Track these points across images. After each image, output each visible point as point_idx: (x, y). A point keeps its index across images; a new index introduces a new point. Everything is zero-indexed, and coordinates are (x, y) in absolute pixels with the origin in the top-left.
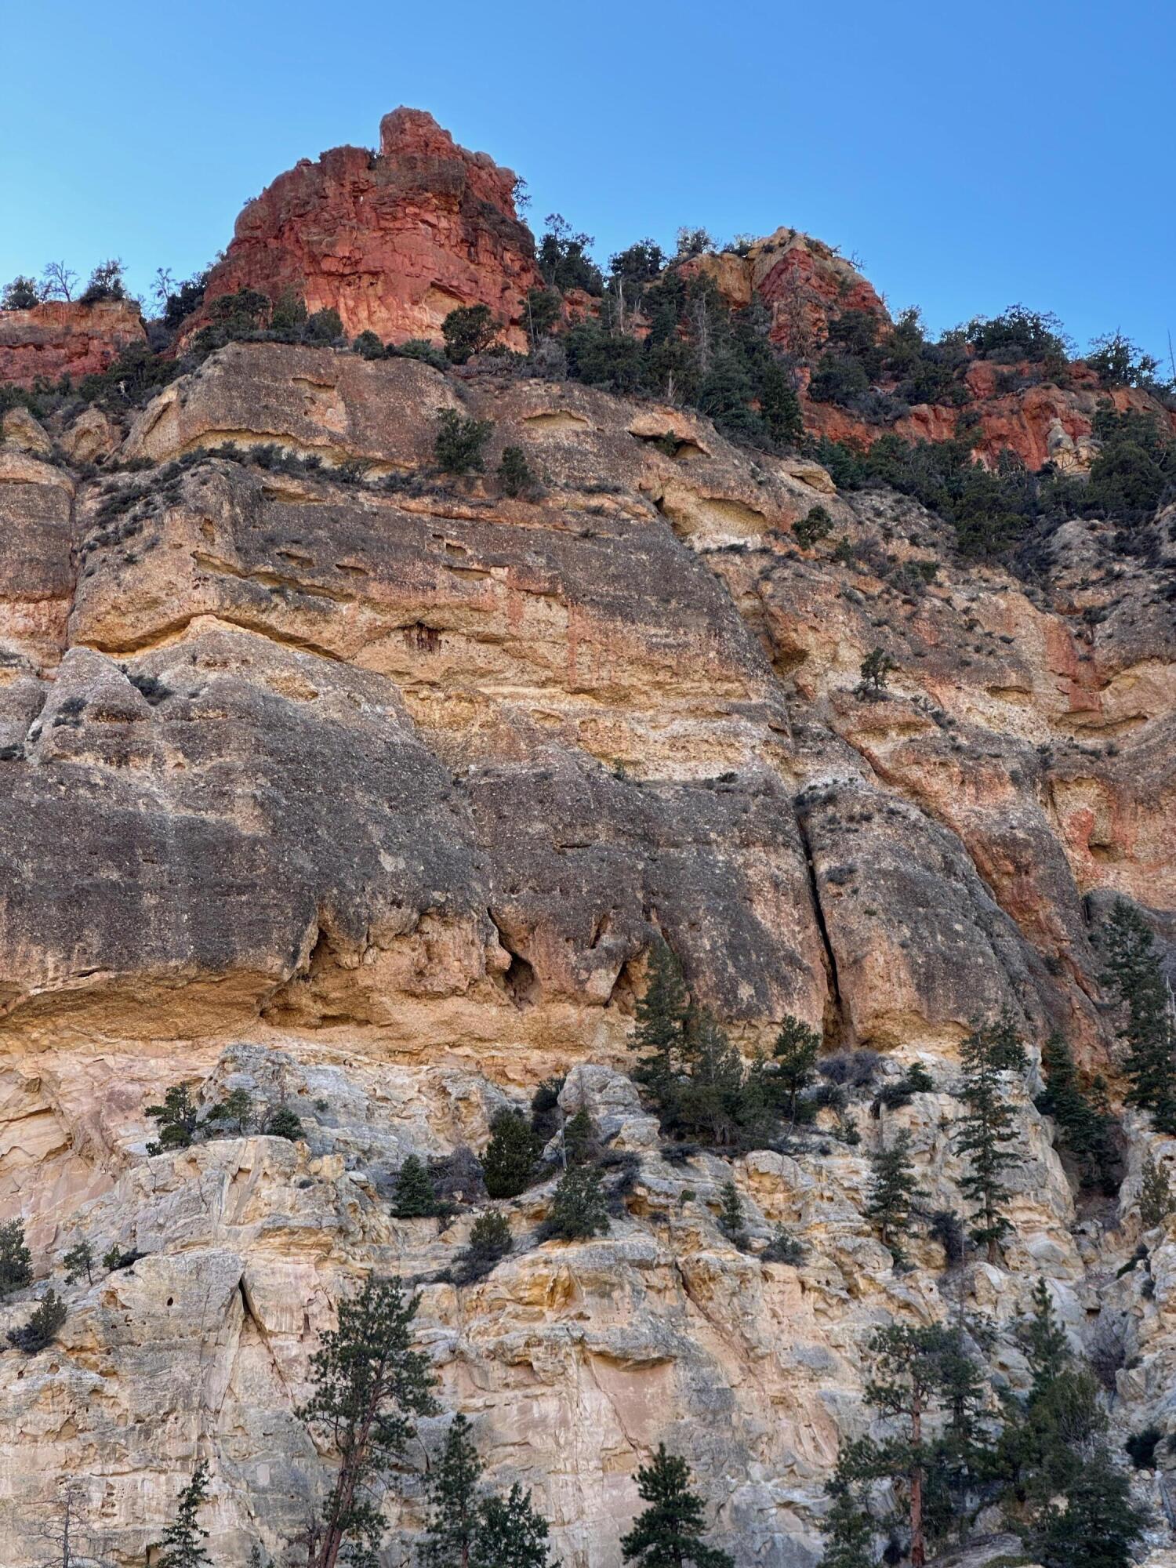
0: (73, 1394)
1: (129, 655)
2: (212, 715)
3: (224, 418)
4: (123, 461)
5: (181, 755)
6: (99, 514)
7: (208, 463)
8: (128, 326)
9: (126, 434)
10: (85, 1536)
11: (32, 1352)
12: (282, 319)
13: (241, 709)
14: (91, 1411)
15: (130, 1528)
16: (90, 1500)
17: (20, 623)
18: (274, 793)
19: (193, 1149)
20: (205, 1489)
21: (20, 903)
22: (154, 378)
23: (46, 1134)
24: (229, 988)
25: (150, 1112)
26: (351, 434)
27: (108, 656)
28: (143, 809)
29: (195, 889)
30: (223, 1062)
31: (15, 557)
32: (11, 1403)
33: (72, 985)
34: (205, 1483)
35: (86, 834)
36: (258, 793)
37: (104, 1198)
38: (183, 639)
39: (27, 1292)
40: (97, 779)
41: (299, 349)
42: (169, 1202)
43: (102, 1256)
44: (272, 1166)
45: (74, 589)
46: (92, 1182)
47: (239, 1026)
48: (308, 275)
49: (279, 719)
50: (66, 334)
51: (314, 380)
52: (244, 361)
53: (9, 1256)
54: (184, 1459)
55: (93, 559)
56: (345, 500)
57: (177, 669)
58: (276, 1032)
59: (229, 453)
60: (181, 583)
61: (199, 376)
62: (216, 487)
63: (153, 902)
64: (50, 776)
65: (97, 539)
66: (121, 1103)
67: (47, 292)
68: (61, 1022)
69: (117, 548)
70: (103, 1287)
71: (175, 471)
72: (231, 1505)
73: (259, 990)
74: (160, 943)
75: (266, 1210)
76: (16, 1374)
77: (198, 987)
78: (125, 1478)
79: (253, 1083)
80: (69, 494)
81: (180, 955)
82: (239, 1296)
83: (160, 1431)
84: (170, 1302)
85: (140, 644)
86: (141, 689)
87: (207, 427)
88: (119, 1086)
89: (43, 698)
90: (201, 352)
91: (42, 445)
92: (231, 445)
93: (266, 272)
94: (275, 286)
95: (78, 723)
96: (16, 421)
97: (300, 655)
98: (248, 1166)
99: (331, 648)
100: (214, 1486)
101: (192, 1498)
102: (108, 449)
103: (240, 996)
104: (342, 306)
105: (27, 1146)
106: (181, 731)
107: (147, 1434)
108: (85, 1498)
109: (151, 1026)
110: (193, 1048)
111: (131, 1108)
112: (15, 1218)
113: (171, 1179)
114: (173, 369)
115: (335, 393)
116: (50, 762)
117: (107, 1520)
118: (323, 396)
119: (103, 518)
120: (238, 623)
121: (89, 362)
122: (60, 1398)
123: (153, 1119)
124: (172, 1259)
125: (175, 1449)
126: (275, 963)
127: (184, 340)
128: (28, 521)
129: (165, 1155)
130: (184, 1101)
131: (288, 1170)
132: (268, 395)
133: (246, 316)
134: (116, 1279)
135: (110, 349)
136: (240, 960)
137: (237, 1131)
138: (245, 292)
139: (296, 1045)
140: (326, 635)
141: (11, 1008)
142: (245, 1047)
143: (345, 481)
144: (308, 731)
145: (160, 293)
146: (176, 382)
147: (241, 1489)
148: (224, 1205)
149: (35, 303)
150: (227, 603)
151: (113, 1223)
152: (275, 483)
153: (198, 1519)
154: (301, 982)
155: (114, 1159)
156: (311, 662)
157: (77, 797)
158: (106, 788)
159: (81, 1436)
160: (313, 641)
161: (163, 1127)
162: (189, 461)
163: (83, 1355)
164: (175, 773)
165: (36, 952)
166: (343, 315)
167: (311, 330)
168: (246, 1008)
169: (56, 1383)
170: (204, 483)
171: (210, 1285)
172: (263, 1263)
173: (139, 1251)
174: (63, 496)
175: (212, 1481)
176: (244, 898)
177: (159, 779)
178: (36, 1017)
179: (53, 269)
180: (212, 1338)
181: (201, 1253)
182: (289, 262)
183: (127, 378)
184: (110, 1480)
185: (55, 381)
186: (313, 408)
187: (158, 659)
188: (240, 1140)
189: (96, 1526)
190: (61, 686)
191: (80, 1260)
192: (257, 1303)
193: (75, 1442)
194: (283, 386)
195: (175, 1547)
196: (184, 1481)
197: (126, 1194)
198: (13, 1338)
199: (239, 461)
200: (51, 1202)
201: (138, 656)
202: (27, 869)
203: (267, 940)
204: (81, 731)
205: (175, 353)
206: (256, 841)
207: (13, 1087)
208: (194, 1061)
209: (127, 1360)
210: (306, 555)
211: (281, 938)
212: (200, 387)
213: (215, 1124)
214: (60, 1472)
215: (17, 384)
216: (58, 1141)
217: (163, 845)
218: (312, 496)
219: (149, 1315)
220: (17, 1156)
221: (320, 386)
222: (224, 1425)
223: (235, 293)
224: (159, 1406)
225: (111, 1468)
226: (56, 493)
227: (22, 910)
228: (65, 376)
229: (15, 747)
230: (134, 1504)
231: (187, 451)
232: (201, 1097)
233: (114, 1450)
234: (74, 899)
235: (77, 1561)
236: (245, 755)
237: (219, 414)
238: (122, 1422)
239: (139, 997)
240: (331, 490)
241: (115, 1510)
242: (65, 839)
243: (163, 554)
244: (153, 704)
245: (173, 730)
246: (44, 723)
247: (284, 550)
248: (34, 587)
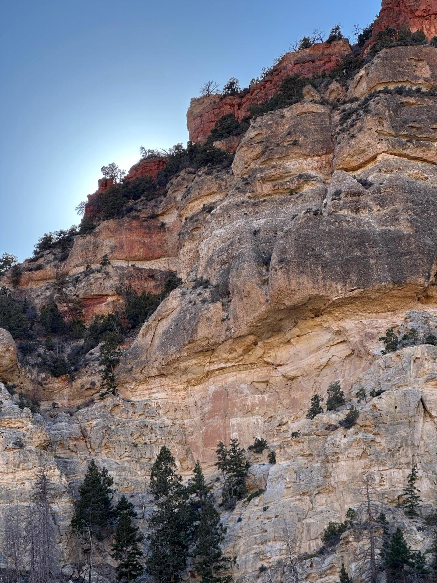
0: (364, 442)
1: (356, 172)
2: (389, 190)
3: (383, 78)
4: (347, 99)
5: (379, 207)
6: (340, 120)
7: (379, 96)
8: (345, 48)
9: (347, 89)
10: (375, 493)
11: (348, 428)
12: (402, 37)
13: (399, 187)
14: (372, 448)
15: (391, 489)
16: (375, 480)
17: (316, 164)
18: (415, 217)
19: (398, 351)
20: (417, 474)
21: (326, 267)
22: (356, 67)
23: (344, 350)
24: (405, 291)
25: (381, 339)
26: (432, 77)
27: (348, 173)
28: (367, 228)
29: (389, 255)
30: (406, 319)
31: (311, 140)
32: (342, 446)
33: (348, 295)
34: (416, 472)
35: (347, 239)
36: (409, 218)
37: (367, 371)
38: (375, 163)
39: (344, 407)
40: (349, 219)
41: (409, 47)
42: (391, 371)
43: (369, 392)
44: (428, 355)
45: (334, 150)
46: (363, 366)
47: (410, 305)
48: (410, 18)
49: (414, 189)
50: (322, 55)
51: (416, 58)
52: (389, 55)
53: (336, 394)
54: (408, 464)
55: (339, 138)
56: (432, 103)
57: (374, 175)
58: (424, 306)
59: (386, 91)
60: (373, 142)
61: (373, 63)
62: (383, 105)
63: (374, 262)
64: (332, 219)
65: (340, 130)
66: (370, 337)
67: (314, 40)
68: (345, 309)
69: (348, 132)
70: (371, 403)
71: (366, 101)
72: (427, 480)
73: (416, 291)
74: (378, 277)
75: (428, 372)
76: (343, 436)
77: (393, 292)
78: (387, 472)
79: (417, 326)
80: (329, 115)
81: (386, 280)
82: (421, 404)
83: (397, 454)
84: (396, 407)
85: (360, 167)
86: (362, 184)
87: (377, 82)
88: (369, 330)
89: (326, 191)
90: (373, 54)
91: (317, 98)
92: (387, 88)
93: (395, 20)
94: (398, 25)
95: (340, 199)
96: (307, 90)
97: (420, 164)
98: (419, 356)
99: (432, 160)
100: (420, 473)
101: (413, 478)
102: (341, 96)
103: (409, 293)
104: (424, 28)
105: (338, 355)
106: (378, 198)
107: (393, 455)
108: (373, 479)
109: (378, 308)
110: (394, 315)
111: (374, 338)
112: (336, 381)
113: (391, 363)
114: (363, 62)
115: (425, 62)
116: (331, 214)
117: (382, 487)
118: (420, 64)
119: (342, 122)
120: (395, 155)
121: (332, 64)
122: (360, 444)
123: (382, 342)
124: (395, 392)
125: (403, 460)
126: (421, 280)
127: (366, 50)
128: (314, 127)
129: (388, 354)
130: (393, 334)
131: (434, 357)
132: (399, 67)
133: (388, 38)
134: (375, 400)
135: (339, 58)
136: (408, 281)
137: (414, 344)
138: (387, 29)
139: (432, 310)
140: (430, 155)
141: (327, 305)
142: (413, 312)
143: (431, 95)
144: (426, 192)
145: (356, 34)
146: (364, 67)
147: (430, 474)
148: (412, 371)
149: (311, 45)
150: (391, 148)
151: (372, 380)
152: (404, 100)
153: (415, 485)
154: (432, 286)
155: (370, 357)
156: (424, 166)
157: (342, 226)
158: (353, 222)
159: (369, 457)
160: (424, 158)
161: (386, 344)
162: (371, 96)
163: (366, 428)
164: (377, 213)
165: (333, 284)
166: (425, 32)
167: (413, 39)
168: (412, 298)
169: (358, 439)
170: (378, 104)
171: (410, 401)
172: (429, 391)
173: (382, 390)
174: (326, 115)
175: (419, 471)
176: (407, 257)
177: (371, 216)
178: (336, 308)
179: (316, 31)
180: (413, 420)
181: (405, 389)
182: (403, 15)
183: (346, 68)
184: (381, 472)
185: (320, 74)
186: (417, 69)
187: (366, 172)
188: (415, 347)
189: (378, 489)
190: (332, 186)
191: (361, 394)
192: (428, 406)
193: (367, 459)
194: (405, 62)
195: (408, 496)
196: (409, 472)
197: (375, 370)
198: (341, 423)
199: (390, 94)
200: (349, 374)
201: (359, 172)
202: (327, 254)
203: (418, 272)
204: (341, 201)
205: (363, 56)
206: (410, 236)
207: (331, 334)
208: (395, 319)
209: (382, 429)
210: (419, 126)
211: (423, 271)
212: (373, 68)
213: (405, 342)
214: (363, 470)
215: (306, 76)
216: (348, 352)
217: (375, 241)
218: (419, 103)
219: (389, 412)
220: (335, 359)
221: (419, 60)
222: (421, 451)
223: (383, 30)
224: (396, 445)
225: (381, 468)
226: (324, 115)
227: (327, 269)
228: (324, 71)
229: (318, 210)
230: (391, 481)
231: (370, 92)
232: (399, 332)
233: (382, 462)
234: (345, 264)
235: (373, 502)
236: (403, 204)
237: (381, 77)
238: (383, 451)
239: (372, 297)
240: (426, 100)
241: (385, 483)
242: (340, 242)
243: (365, 132)
244: (367, 189)
245: (375, 198)
246: (328, 200)
247: (410, 125)
248: (319, 151)
